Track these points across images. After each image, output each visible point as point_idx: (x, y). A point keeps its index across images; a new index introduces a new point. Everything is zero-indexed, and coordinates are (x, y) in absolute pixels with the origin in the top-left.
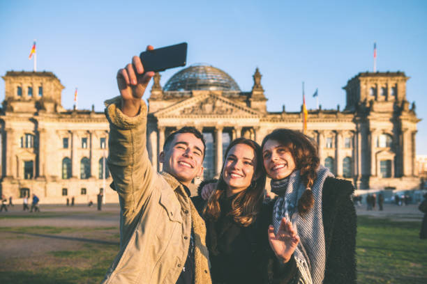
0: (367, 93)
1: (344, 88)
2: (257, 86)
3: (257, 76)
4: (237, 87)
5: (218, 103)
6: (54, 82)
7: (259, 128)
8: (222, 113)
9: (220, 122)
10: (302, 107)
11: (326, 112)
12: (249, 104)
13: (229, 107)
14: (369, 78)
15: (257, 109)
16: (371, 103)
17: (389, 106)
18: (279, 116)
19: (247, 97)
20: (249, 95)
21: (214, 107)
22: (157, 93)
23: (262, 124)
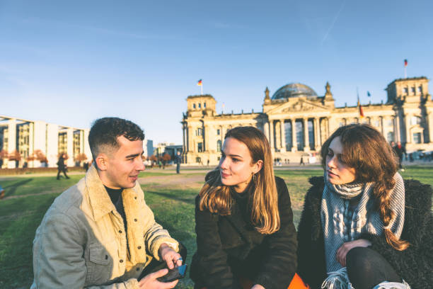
0: (401, 92)
1: (386, 90)
2: (328, 92)
3: (328, 86)
4: (315, 94)
5: (304, 104)
6: (212, 99)
7: (330, 117)
8: (306, 110)
9: (306, 115)
10: (358, 103)
11: (374, 105)
12: (323, 103)
13: (311, 106)
14: (402, 82)
15: (328, 106)
16: (404, 97)
17: (418, 99)
18: (343, 110)
19: (322, 99)
20: (323, 98)
21: (302, 107)
22: (268, 101)
23: (332, 115)
